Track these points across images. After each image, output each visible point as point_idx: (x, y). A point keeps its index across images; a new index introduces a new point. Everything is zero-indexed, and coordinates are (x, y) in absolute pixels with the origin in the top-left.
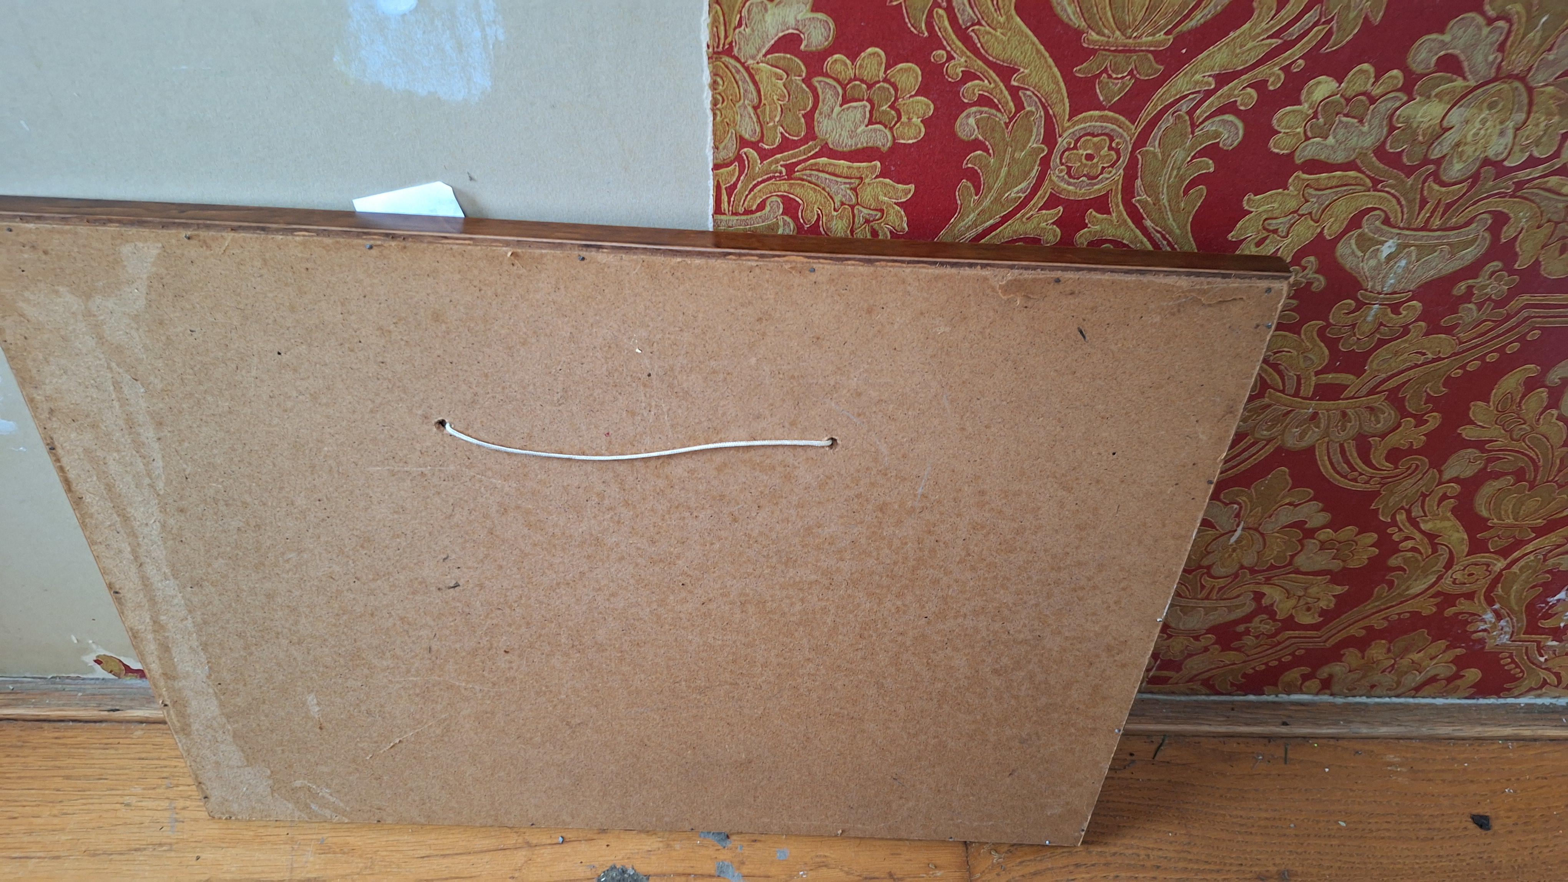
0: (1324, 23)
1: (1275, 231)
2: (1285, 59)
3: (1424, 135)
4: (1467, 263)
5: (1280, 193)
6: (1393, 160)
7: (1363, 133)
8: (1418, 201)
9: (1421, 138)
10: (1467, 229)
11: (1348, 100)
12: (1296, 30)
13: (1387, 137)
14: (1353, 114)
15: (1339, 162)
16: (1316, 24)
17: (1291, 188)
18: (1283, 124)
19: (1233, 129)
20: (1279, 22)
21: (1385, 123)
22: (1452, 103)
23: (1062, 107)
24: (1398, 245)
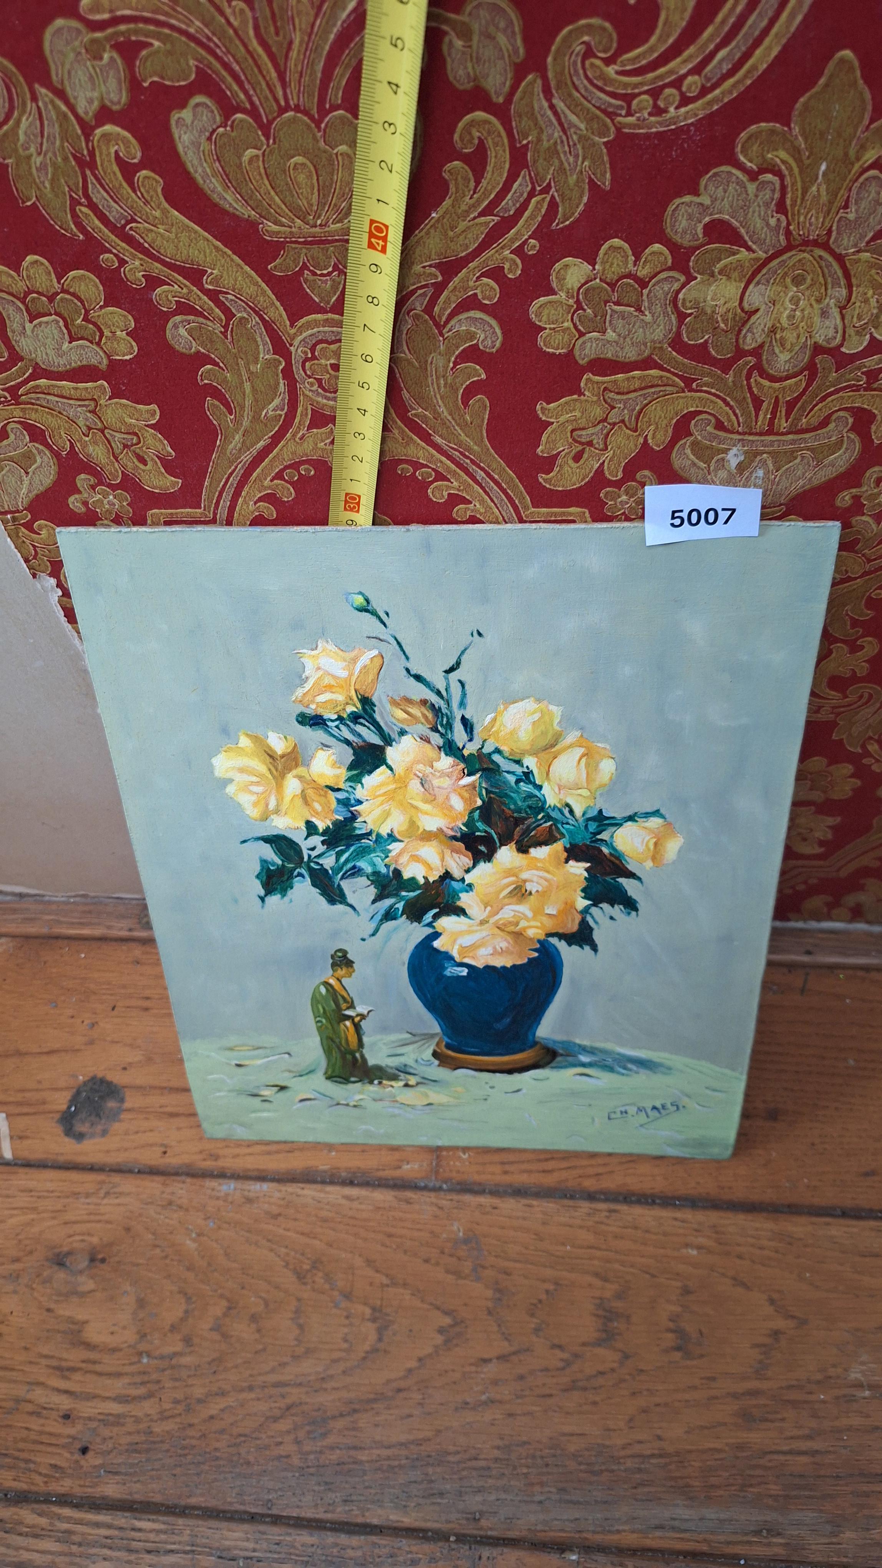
0: (542, 192)
1: (590, 444)
2: (513, 241)
3: (725, 321)
4: (842, 470)
5: (576, 400)
6: (700, 354)
7: (647, 323)
8: (749, 400)
9: (722, 325)
10: (824, 430)
11: (612, 285)
12: (509, 204)
13: (679, 327)
14: (625, 301)
15: (633, 359)
16: (531, 195)
17: (587, 393)
18: (544, 319)
19: (487, 328)
20: (485, 195)
21: (669, 309)
22: (745, 280)
23: (278, 313)
24: (746, 453)
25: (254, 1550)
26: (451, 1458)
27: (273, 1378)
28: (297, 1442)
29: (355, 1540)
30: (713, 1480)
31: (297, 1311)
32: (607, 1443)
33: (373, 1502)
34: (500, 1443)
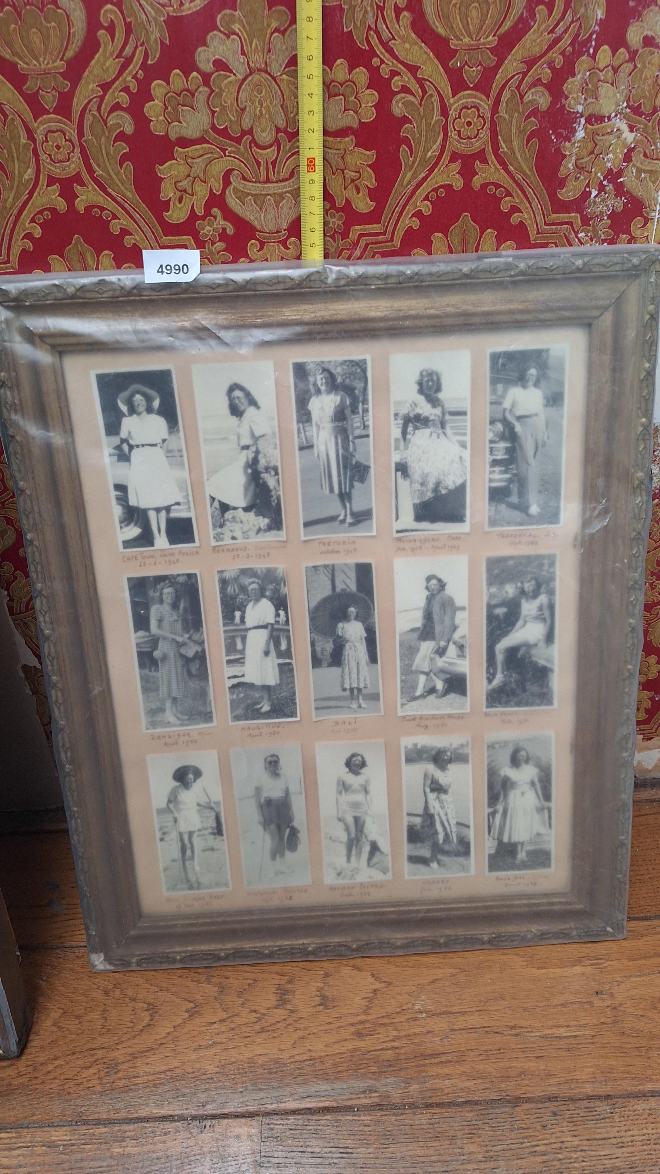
25: (70, 1140)
26: (190, 1076)
27: (86, 1047)
28: (99, 1078)
29: (132, 1127)
30: (339, 1069)
31: (104, 1011)
32: (281, 1057)
33: (143, 1105)
34: (218, 1064)
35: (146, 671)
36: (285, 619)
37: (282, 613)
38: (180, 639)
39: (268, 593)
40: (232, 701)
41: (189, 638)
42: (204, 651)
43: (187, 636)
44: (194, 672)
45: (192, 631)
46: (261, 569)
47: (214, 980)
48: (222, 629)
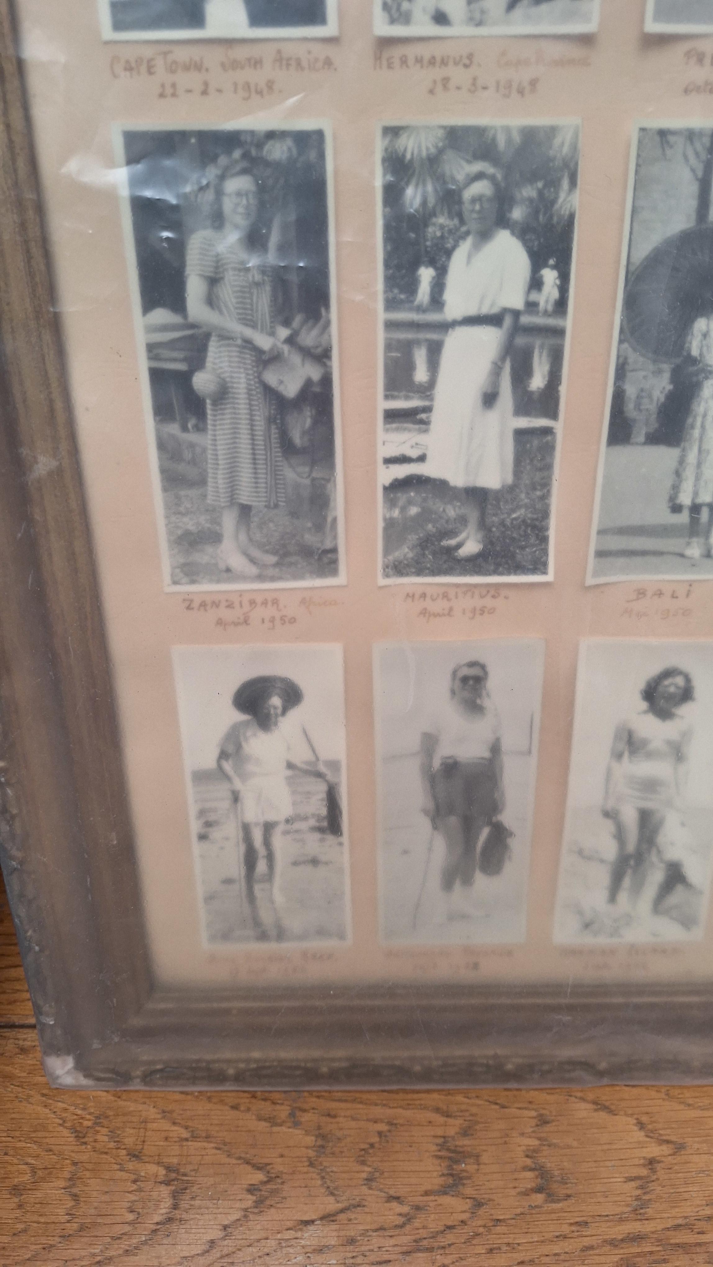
35: (174, 429)
36: (556, 294)
37: (550, 276)
38: (264, 342)
39: (517, 214)
40: (390, 524)
41: (290, 341)
42: (327, 381)
43: (283, 333)
44: (297, 438)
45: (298, 320)
46: (507, 130)
47: (305, 1117)
48: (381, 315)
